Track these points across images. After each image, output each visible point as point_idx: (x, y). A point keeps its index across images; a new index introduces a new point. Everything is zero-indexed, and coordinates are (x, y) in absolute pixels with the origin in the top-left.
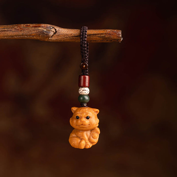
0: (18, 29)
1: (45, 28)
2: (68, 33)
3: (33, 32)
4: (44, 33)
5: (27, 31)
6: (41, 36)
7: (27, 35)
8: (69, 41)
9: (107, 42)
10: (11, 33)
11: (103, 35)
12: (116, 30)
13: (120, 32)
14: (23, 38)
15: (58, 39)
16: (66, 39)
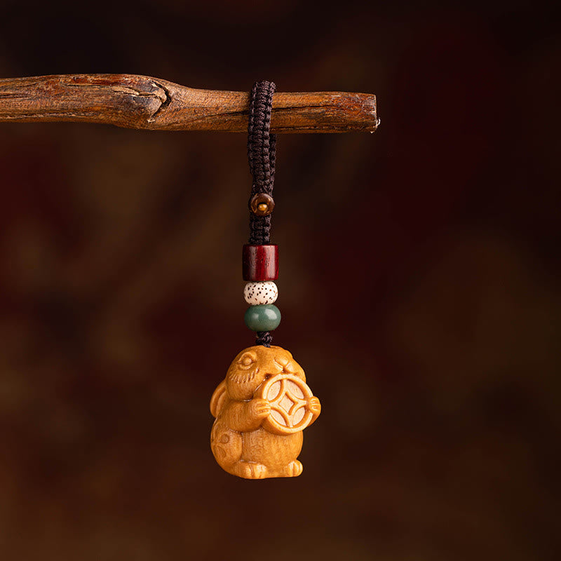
0: (49, 92)
1: (135, 88)
2: (206, 105)
3: (96, 99)
4: (132, 104)
5: (77, 96)
6: (120, 112)
7: (75, 110)
8: (209, 127)
9: (331, 131)
10: (27, 102)
11: (318, 111)
12: (360, 94)
13: (372, 102)
14: (64, 120)
15: (174, 123)
16: (199, 121)
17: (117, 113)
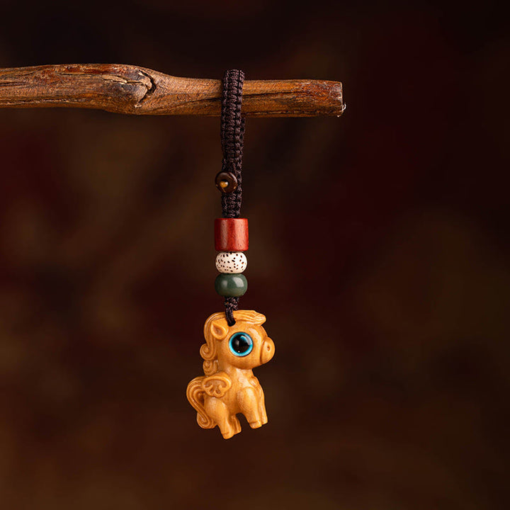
0: (46, 80)
1: (124, 77)
2: (187, 91)
3: (88, 87)
4: (121, 91)
5: (70, 84)
6: (110, 98)
7: (69, 96)
8: (190, 112)
9: (301, 116)
10: (25, 90)
11: (290, 97)
12: (328, 81)
13: (339, 88)
14: (59, 106)
15: (158, 108)
16: (182, 106)
17: (107, 100)
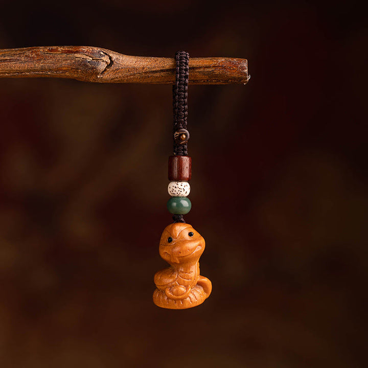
3: (64, 63)
4: (88, 66)
5: (51, 61)
6: (80, 71)
7: (50, 69)
8: (138, 81)
9: (218, 83)
12: (237, 59)
13: (245, 64)
14: (43, 76)
15: (115, 78)
16: (132, 77)
17: (77, 72)
